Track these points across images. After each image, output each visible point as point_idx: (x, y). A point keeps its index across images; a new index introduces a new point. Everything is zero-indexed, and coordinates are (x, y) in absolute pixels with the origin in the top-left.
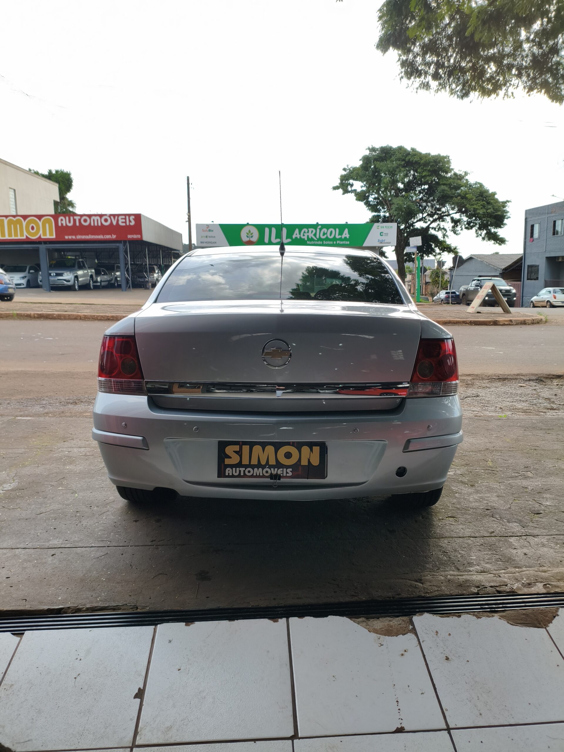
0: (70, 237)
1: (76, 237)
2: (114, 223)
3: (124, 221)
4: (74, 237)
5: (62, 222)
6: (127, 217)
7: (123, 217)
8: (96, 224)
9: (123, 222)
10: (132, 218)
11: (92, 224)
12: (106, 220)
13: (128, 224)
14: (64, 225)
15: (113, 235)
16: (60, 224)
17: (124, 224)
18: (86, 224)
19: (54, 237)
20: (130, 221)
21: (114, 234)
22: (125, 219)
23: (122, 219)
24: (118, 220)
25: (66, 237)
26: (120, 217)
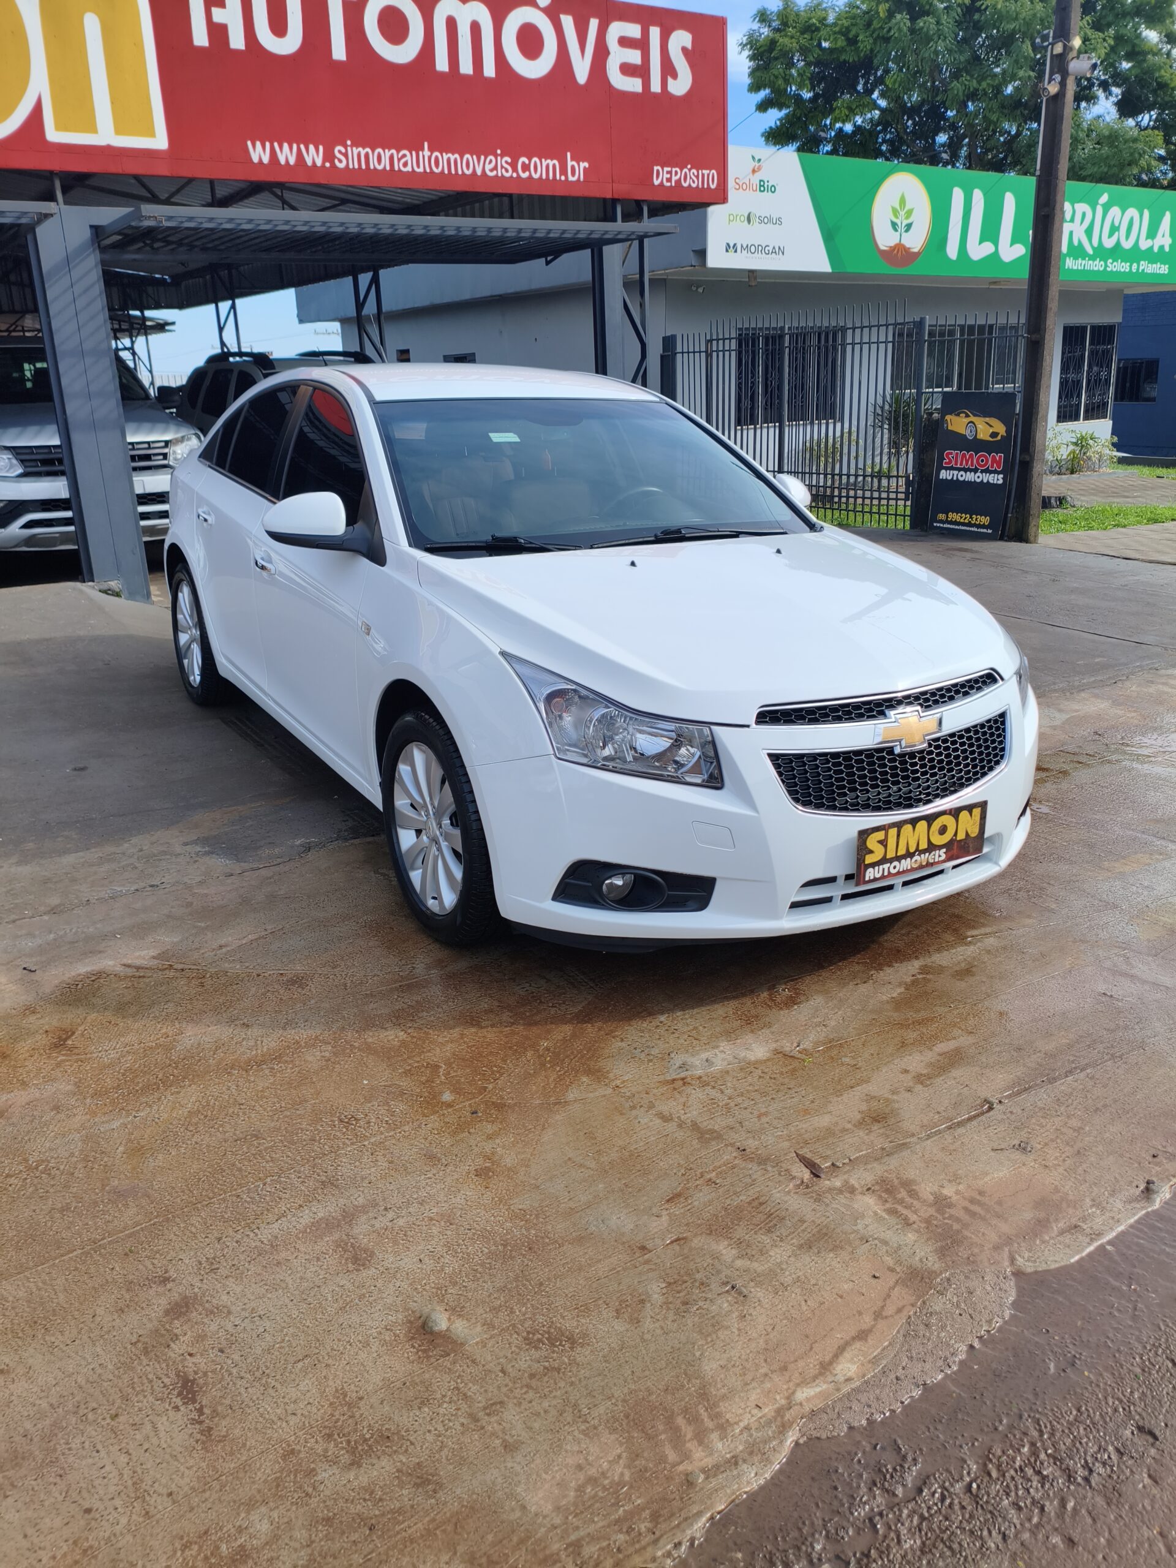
0: (287, 155)
1: (329, 156)
2: (581, 70)
3: (634, 57)
4: (314, 156)
5: (218, 15)
6: (655, 32)
7: (633, 30)
8: (466, 67)
9: (627, 69)
10: (681, 39)
11: (442, 64)
12: (530, 40)
13: (656, 87)
14: (237, 41)
15: (570, 163)
16: (200, 37)
17: (634, 85)
18: (403, 54)
19: (160, 141)
20: (668, 70)
21: (577, 158)
22: (642, 44)
23: (624, 42)
24: (601, 53)
25: (259, 153)
26: (618, 29)
